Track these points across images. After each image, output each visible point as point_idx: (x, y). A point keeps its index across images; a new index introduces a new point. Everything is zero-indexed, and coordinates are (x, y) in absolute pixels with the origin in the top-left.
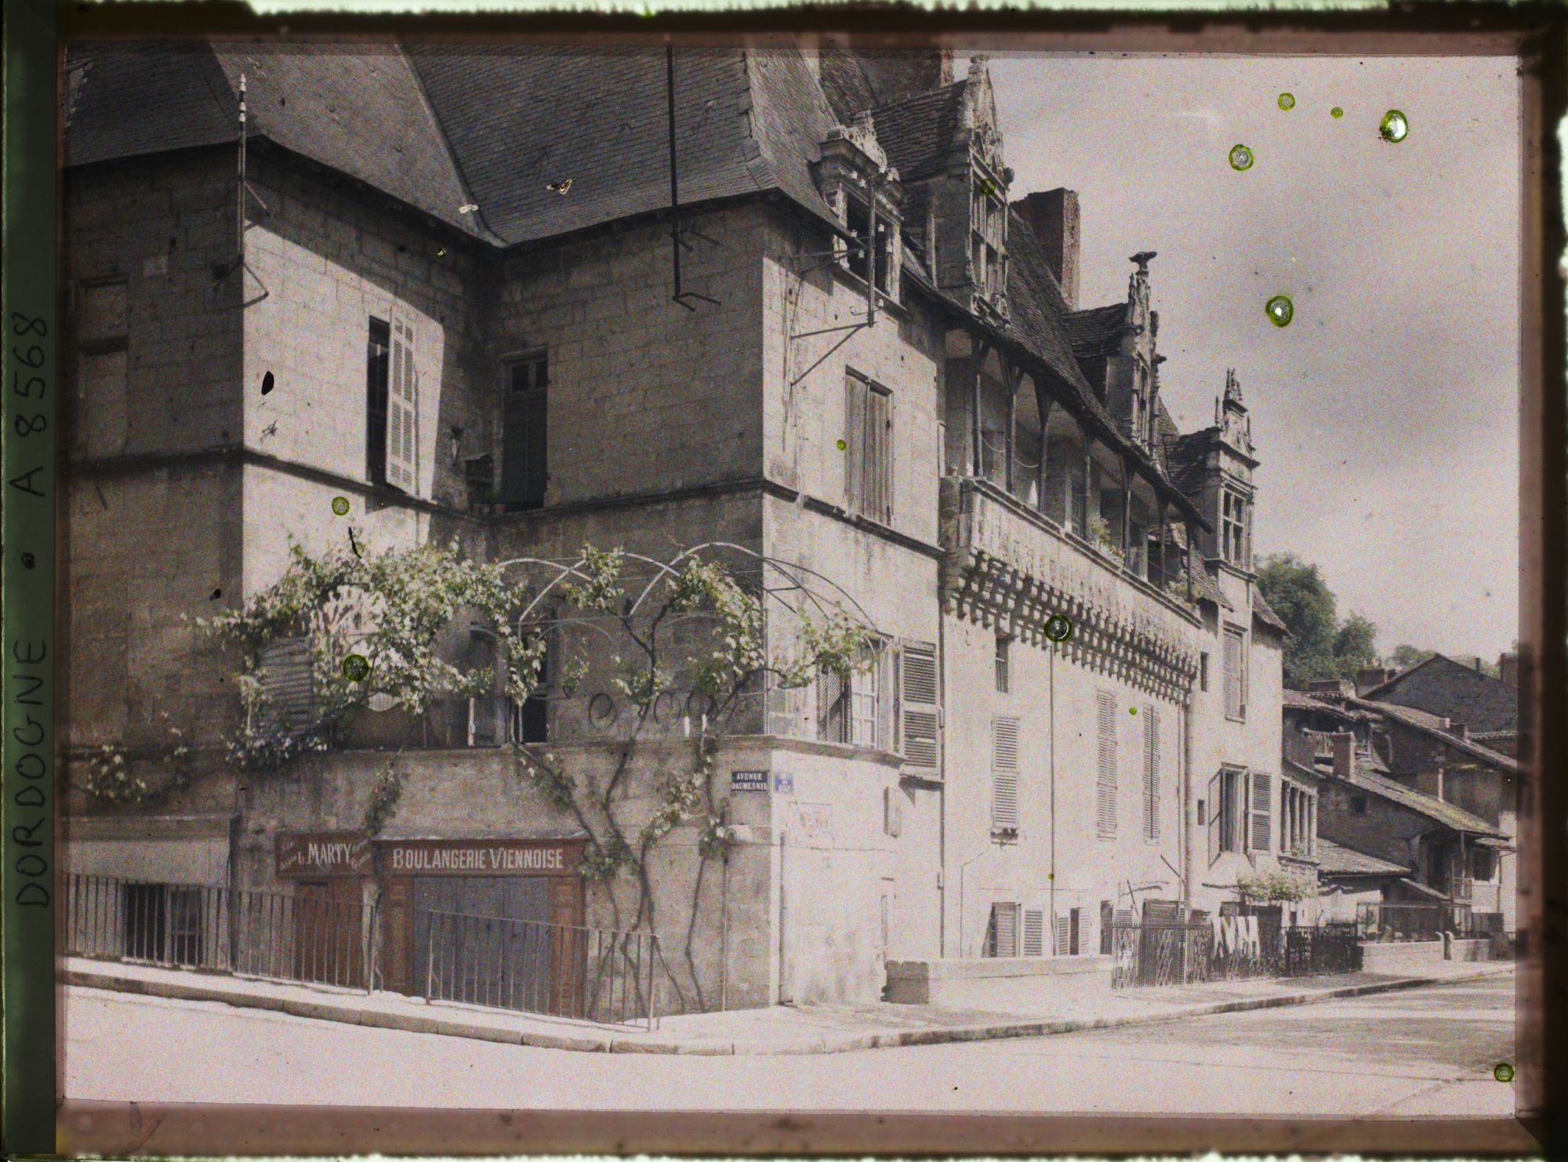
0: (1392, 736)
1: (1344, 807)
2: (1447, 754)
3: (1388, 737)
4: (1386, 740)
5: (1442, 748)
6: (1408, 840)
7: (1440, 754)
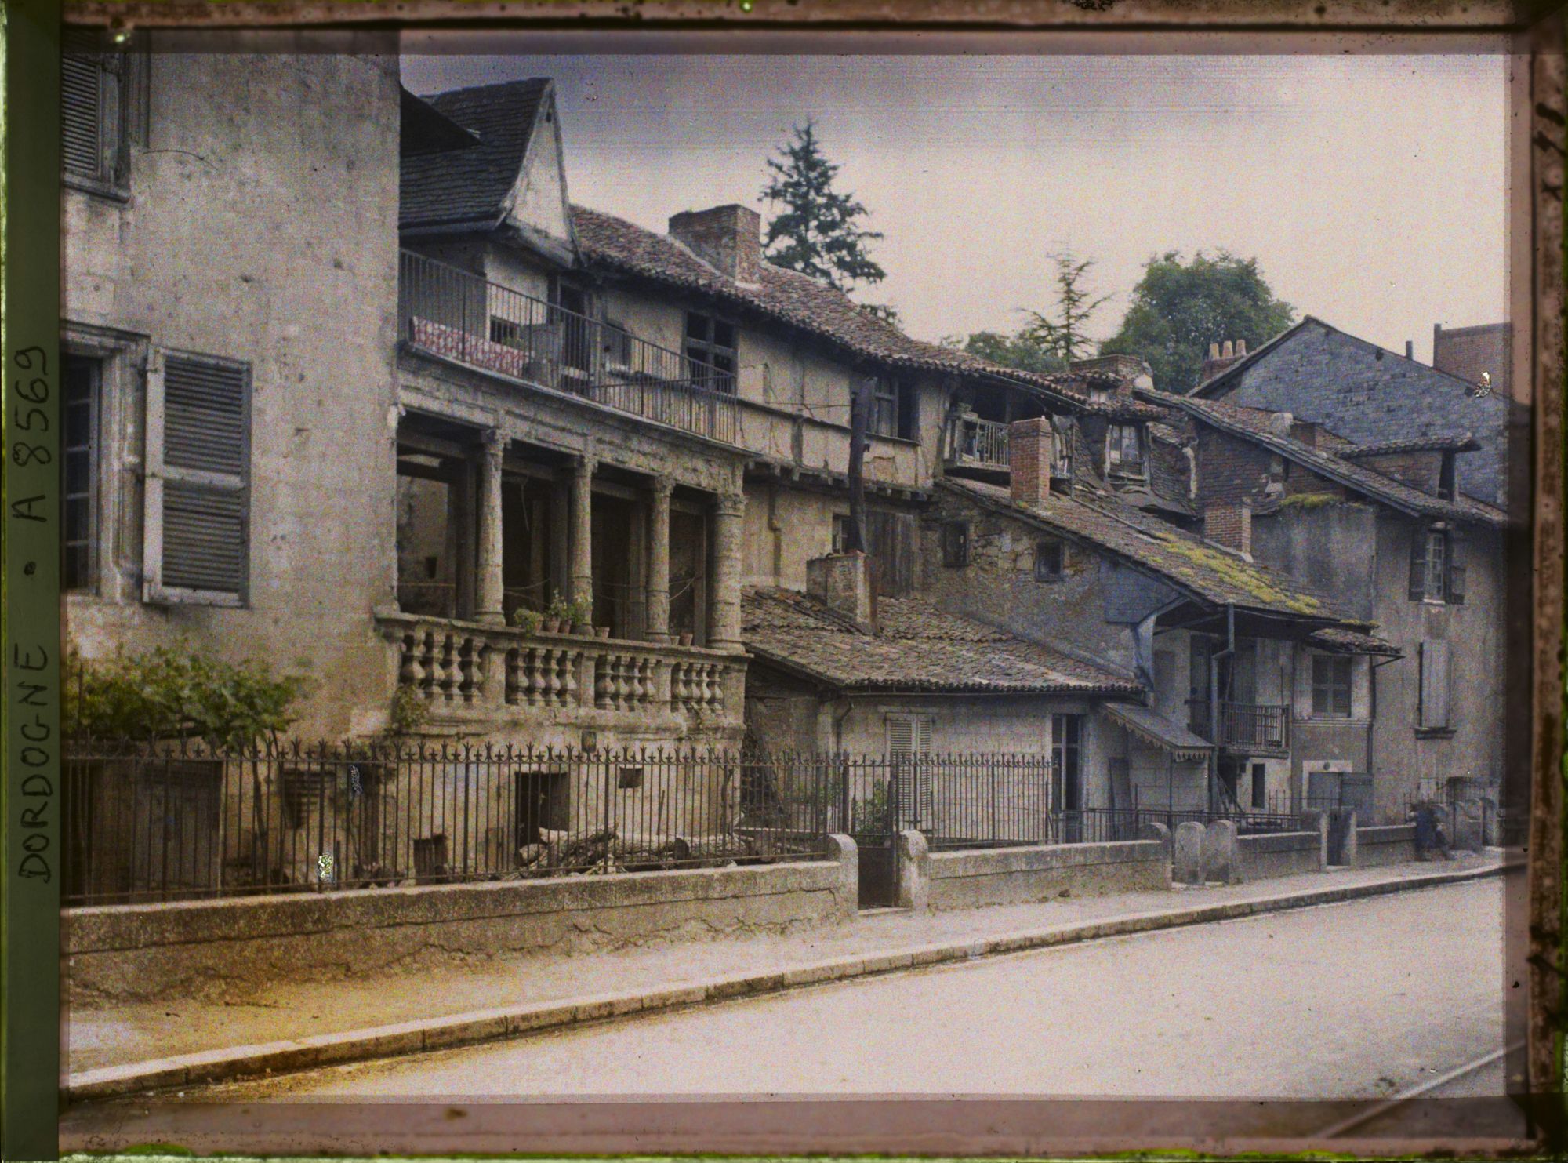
0: (1196, 450)
1: (1026, 563)
2: (1285, 477)
3: (1189, 452)
4: (1184, 458)
5: (1277, 469)
6: (1134, 626)
7: (1275, 479)
